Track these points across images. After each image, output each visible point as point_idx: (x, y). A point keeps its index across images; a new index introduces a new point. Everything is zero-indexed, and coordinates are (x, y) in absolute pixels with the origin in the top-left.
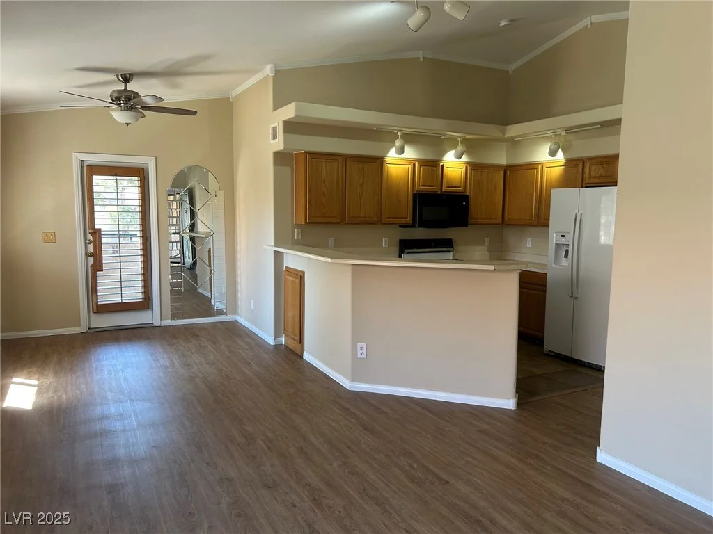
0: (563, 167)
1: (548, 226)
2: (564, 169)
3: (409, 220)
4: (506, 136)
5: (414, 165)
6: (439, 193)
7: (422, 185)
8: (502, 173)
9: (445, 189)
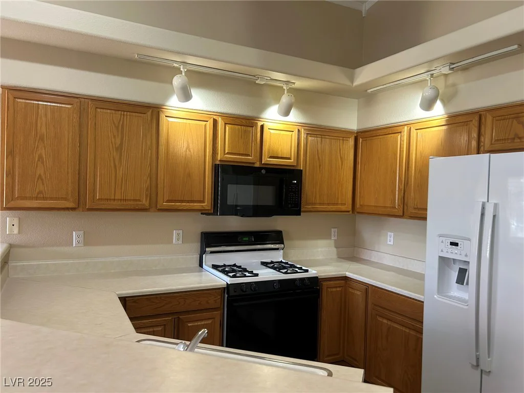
0: (444, 128)
1: (425, 219)
2: (447, 129)
3: (207, 204)
4: (356, 84)
5: (215, 122)
6: (257, 165)
7: (228, 153)
8: (351, 142)
9: (266, 160)
